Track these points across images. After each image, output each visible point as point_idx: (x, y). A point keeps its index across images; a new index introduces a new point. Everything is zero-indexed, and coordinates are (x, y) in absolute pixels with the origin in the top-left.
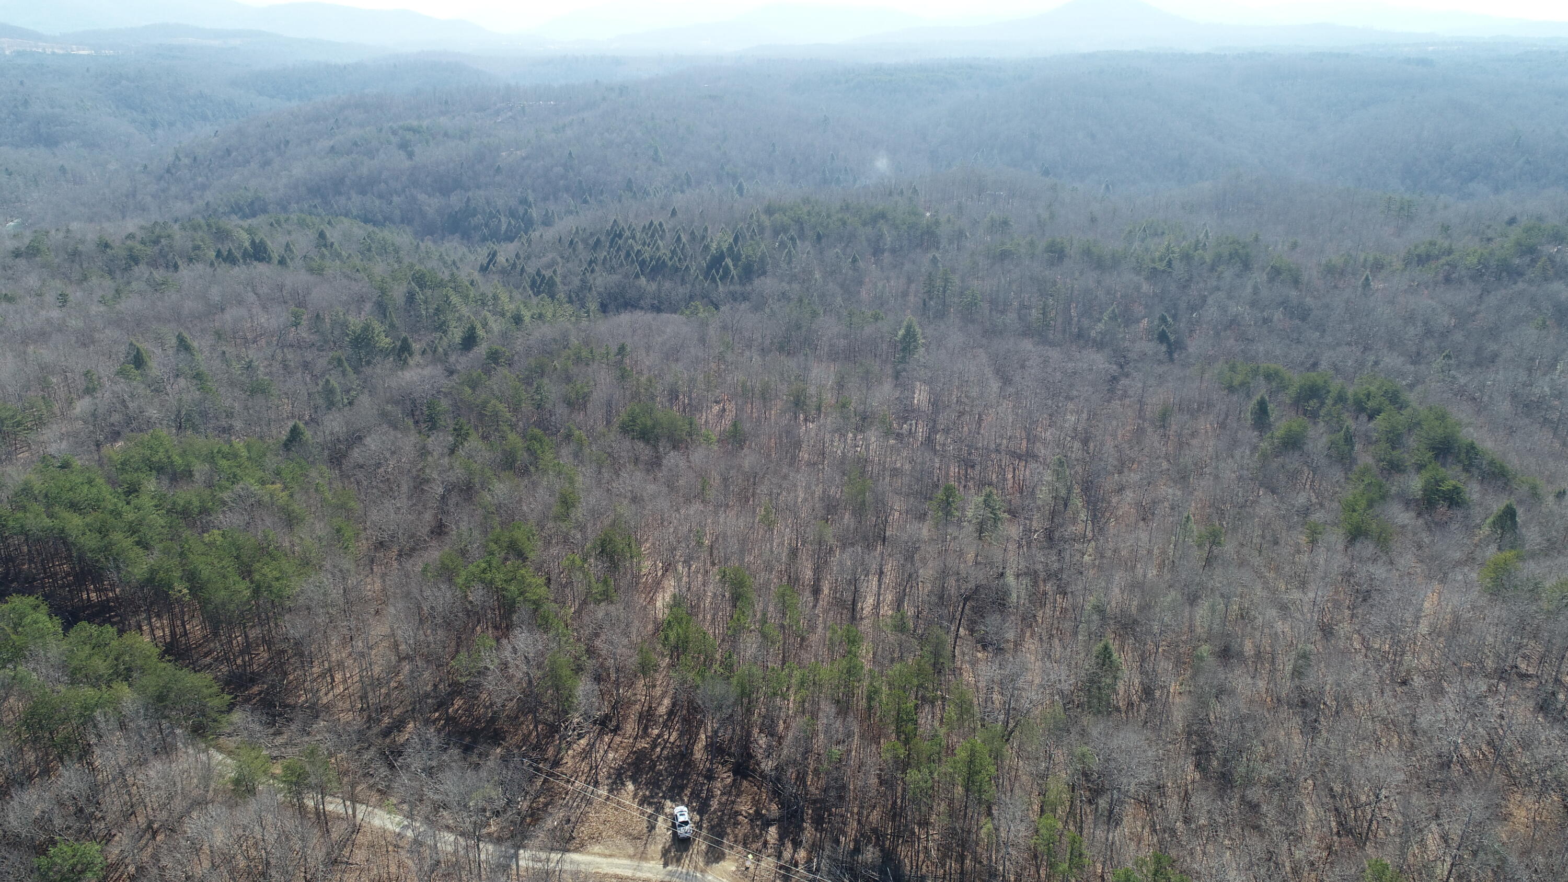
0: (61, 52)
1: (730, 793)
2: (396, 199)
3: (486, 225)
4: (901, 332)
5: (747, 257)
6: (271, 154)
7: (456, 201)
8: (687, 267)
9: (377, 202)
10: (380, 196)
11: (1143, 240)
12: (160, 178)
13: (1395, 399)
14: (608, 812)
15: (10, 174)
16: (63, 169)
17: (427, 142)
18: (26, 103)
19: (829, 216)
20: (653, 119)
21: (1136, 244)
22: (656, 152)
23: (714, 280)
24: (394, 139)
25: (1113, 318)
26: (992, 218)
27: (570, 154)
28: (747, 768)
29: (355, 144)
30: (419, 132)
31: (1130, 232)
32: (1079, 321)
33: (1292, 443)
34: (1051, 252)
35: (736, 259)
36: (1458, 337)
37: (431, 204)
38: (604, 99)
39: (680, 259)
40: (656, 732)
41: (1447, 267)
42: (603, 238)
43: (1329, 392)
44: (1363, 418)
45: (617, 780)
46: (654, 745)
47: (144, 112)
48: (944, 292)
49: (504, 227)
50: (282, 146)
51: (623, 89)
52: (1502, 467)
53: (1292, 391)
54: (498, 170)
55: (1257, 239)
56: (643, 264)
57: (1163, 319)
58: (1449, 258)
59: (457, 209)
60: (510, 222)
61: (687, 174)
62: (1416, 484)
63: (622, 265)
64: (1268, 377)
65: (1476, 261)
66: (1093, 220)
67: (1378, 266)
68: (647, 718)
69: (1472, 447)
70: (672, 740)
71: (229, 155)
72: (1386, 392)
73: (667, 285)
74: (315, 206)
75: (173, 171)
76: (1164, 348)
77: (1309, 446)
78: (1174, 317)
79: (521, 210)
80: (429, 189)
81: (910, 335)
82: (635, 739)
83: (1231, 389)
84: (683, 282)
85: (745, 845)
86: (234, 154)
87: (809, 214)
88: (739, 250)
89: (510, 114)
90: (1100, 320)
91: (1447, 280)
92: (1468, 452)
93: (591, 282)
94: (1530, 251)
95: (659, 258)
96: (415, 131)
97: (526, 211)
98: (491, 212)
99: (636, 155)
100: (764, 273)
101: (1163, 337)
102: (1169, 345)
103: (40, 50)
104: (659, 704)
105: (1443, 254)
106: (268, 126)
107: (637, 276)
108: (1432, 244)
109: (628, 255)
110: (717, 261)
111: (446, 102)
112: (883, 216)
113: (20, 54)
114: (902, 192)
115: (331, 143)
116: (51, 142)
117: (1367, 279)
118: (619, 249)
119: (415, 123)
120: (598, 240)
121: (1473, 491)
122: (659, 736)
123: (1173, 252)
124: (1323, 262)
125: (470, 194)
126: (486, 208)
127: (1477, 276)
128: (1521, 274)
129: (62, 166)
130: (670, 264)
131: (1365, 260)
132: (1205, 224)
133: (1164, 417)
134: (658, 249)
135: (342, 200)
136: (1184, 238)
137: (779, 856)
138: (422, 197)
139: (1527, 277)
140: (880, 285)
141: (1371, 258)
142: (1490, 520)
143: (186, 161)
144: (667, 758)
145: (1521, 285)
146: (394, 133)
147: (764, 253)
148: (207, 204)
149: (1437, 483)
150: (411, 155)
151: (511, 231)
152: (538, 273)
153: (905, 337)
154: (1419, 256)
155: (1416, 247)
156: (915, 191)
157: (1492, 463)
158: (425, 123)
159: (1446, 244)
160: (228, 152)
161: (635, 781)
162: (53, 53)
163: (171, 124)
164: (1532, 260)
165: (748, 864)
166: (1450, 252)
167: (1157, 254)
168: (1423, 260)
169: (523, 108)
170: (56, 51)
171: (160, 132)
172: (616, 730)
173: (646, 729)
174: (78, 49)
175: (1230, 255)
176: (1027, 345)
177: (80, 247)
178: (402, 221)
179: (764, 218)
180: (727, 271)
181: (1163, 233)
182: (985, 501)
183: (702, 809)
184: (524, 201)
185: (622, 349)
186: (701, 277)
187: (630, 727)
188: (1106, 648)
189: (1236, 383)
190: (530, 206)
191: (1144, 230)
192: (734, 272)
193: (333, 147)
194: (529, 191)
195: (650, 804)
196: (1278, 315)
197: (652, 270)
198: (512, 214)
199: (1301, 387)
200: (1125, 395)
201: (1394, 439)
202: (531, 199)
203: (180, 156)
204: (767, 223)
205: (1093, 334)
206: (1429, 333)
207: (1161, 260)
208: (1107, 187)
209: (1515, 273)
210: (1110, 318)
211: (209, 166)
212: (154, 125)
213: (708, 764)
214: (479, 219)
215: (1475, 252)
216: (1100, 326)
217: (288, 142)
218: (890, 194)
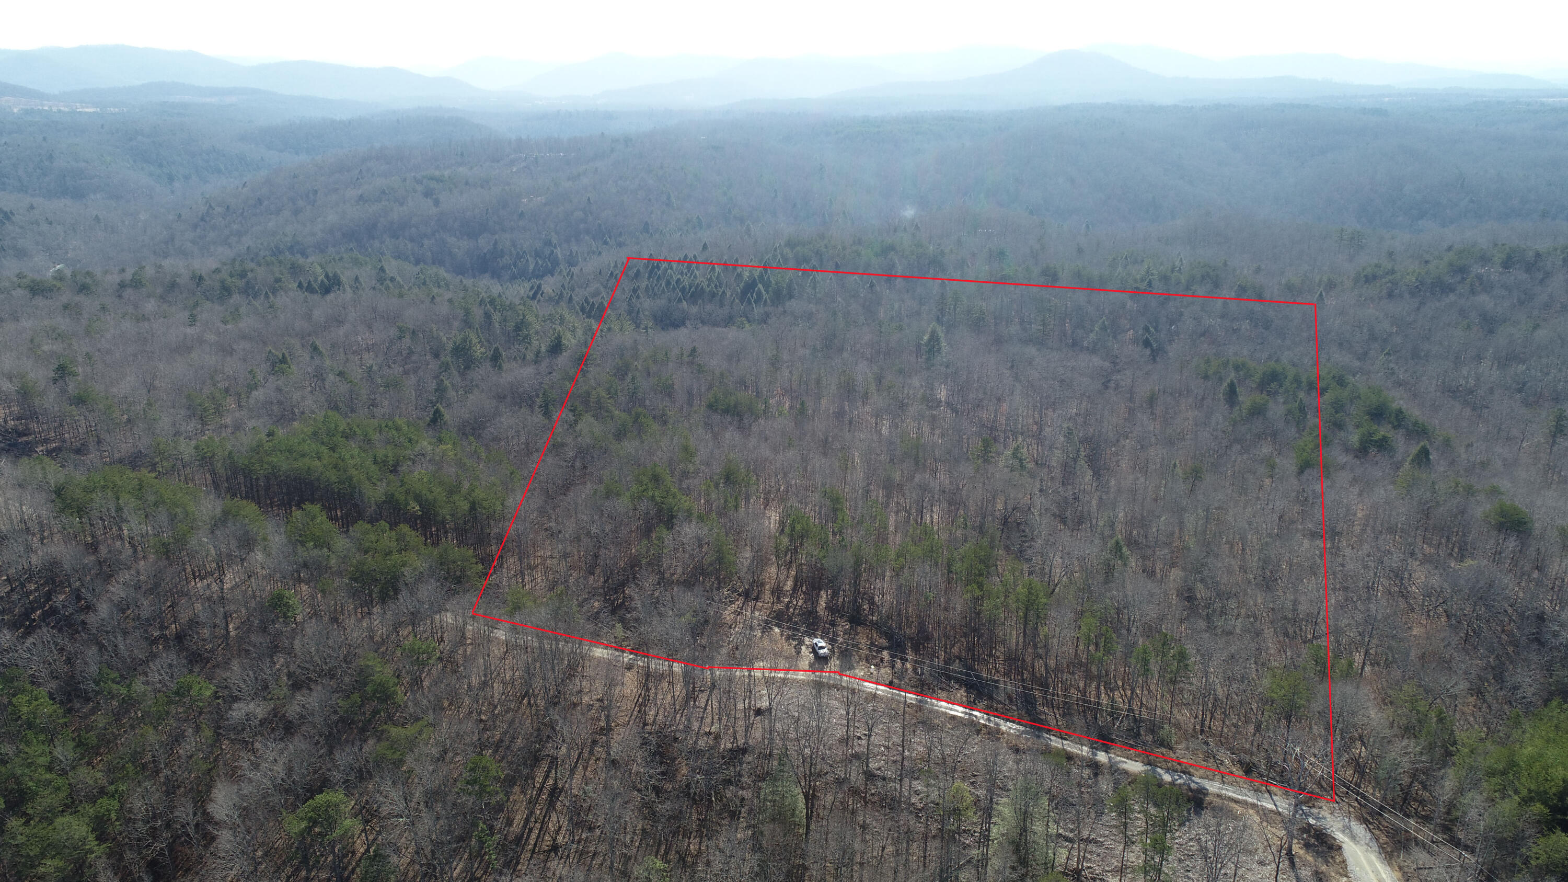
0: (67, 110)
1: (850, 634)
2: (426, 242)
3: (515, 265)
4: (926, 337)
5: (776, 284)
6: (301, 203)
7: (485, 243)
8: (724, 292)
9: (409, 246)
10: (412, 240)
11: (1125, 267)
12: (195, 226)
13: (1341, 382)
14: (766, 643)
15: (51, 223)
16: (97, 218)
17: (451, 190)
18: (51, 158)
19: (844, 248)
20: (662, 167)
21: (1120, 269)
22: (669, 198)
23: (749, 302)
24: (419, 188)
25: (1104, 328)
26: (990, 249)
27: (589, 199)
28: (859, 619)
29: (383, 192)
30: (442, 181)
31: (1114, 259)
32: (1073, 332)
33: (1257, 411)
34: (1046, 275)
35: (767, 285)
36: (1398, 340)
37: (460, 247)
38: (612, 150)
39: (716, 286)
40: (787, 600)
41: (1389, 285)
42: (641, 270)
43: (1286, 378)
44: (1314, 394)
45: (766, 627)
46: (788, 607)
47: (161, 166)
48: (955, 309)
49: (531, 267)
50: (311, 195)
51: (627, 141)
52: (1423, 425)
53: (1257, 378)
54: (522, 215)
55: (1225, 264)
56: (683, 290)
57: (1146, 329)
58: (1390, 277)
59: (485, 251)
60: (537, 262)
61: (698, 218)
62: (1354, 438)
63: (663, 292)
64: (1237, 368)
65: (1414, 279)
66: (1080, 251)
67: (1331, 285)
68: (777, 592)
69: (1400, 411)
70: (800, 604)
71: (261, 204)
72: (1334, 377)
73: (708, 307)
74: (351, 250)
75: (208, 219)
76: (1148, 352)
77: (1270, 414)
78: (1156, 329)
79: (547, 251)
80: (457, 233)
81: (934, 338)
82: (773, 603)
83: (1206, 377)
84: (722, 305)
85: (867, 661)
86: (266, 203)
87: (826, 247)
88: (769, 278)
89: (523, 164)
90: (1092, 331)
91: (1390, 295)
92: (1397, 416)
93: (639, 306)
94: (1462, 270)
95: (698, 285)
96: (439, 180)
97: (553, 252)
98: (518, 253)
99: (650, 200)
100: (791, 297)
101: (1147, 344)
102: (1153, 351)
103: (46, 108)
104: (784, 585)
105: (1387, 274)
106: (295, 177)
107: (680, 301)
108: (1378, 266)
109: (668, 283)
110: (750, 286)
111: (462, 154)
112: (892, 248)
113: (27, 112)
114: (905, 229)
115: (360, 192)
116: (78, 194)
117: (1321, 295)
118: (659, 278)
119: (437, 173)
120: (638, 271)
121: (1399, 440)
122: (790, 602)
123: (1152, 275)
124: (1283, 282)
125: (497, 237)
126: (513, 250)
127: (1415, 291)
128: (1452, 290)
129: (97, 216)
130: (708, 290)
131: (1320, 281)
132: (1179, 254)
133: (1152, 400)
134: (695, 277)
135: (377, 244)
136: (1162, 264)
137: (893, 667)
138: (451, 240)
139: (1457, 292)
140: (896, 306)
141: (1325, 279)
142: (1411, 458)
143: (219, 210)
144: (799, 614)
145: (1452, 297)
146: (419, 182)
147: (791, 280)
148: (248, 248)
149: (1370, 435)
150: (437, 203)
151: (539, 270)
152: (586, 301)
153: (930, 340)
154: (1366, 276)
155: (1364, 269)
156: (917, 228)
157: (1416, 423)
158: (447, 173)
159: (1389, 266)
160: (260, 201)
161: (779, 626)
162: (60, 111)
163: (187, 178)
164: (1463, 278)
165: (872, 671)
166: (1393, 272)
167: (1138, 277)
168: (1370, 279)
169: (536, 158)
170: (62, 108)
171: (177, 184)
172: (757, 599)
173: (778, 598)
174: (83, 107)
175: (1202, 276)
176: (1032, 350)
177: (178, 280)
178: (434, 263)
179: (787, 251)
180: (759, 294)
181: (1143, 261)
182: (1013, 454)
183: (832, 641)
184: (548, 243)
185: (694, 350)
186: (737, 301)
187: (767, 596)
188: (1117, 543)
189: (1210, 372)
190: (555, 247)
191: (1126, 258)
192: (765, 296)
193: (361, 196)
194: (553, 234)
195: (793, 639)
196: (1246, 325)
197: (692, 296)
198: (538, 254)
199: (1264, 374)
200: (1117, 387)
201: (1338, 406)
202: (554, 241)
203: (213, 205)
204: (790, 255)
205: (1085, 344)
206: (1373, 337)
207: (1142, 280)
208: (1087, 227)
209: (1447, 289)
210: (1101, 329)
211: (243, 213)
212: (171, 179)
213: (830, 618)
214: (507, 260)
215: (1414, 272)
216: (1092, 336)
217: (316, 192)
218: (895, 231)
